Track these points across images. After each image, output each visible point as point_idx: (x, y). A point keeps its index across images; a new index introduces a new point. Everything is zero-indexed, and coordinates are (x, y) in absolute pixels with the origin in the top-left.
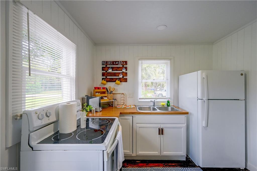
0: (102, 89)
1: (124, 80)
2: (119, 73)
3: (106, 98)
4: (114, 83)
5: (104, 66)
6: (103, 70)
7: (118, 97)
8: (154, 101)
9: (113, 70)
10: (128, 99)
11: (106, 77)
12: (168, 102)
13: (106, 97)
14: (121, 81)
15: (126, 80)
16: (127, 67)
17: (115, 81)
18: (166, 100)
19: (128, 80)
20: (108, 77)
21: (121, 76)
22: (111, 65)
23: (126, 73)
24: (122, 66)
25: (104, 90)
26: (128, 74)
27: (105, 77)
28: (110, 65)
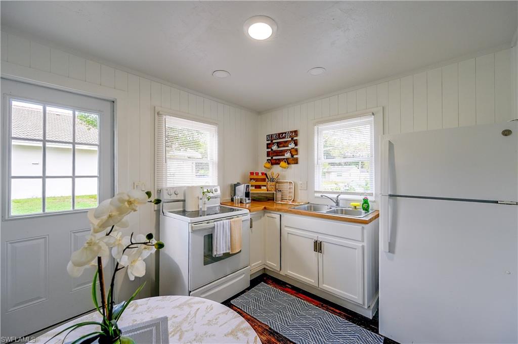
0: (255, 174)
1: (293, 162)
2: (286, 151)
3: (265, 188)
4: (278, 166)
5: (270, 142)
6: (268, 148)
7: (285, 188)
8: (338, 197)
9: (279, 147)
10: (299, 191)
11: (272, 158)
12: (366, 201)
13: (265, 186)
14: (288, 164)
15: (296, 161)
16: (297, 140)
17: (279, 164)
18: (362, 197)
19: (300, 161)
20: (274, 158)
21: (288, 155)
22: (277, 139)
23: (297, 150)
24: (290, 139)
25: (264, 177)
26: (300, 151)
27: (270, 158)
28: (275, 139)
